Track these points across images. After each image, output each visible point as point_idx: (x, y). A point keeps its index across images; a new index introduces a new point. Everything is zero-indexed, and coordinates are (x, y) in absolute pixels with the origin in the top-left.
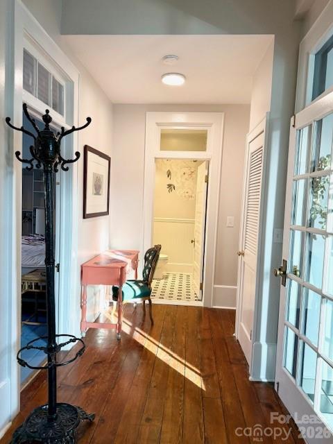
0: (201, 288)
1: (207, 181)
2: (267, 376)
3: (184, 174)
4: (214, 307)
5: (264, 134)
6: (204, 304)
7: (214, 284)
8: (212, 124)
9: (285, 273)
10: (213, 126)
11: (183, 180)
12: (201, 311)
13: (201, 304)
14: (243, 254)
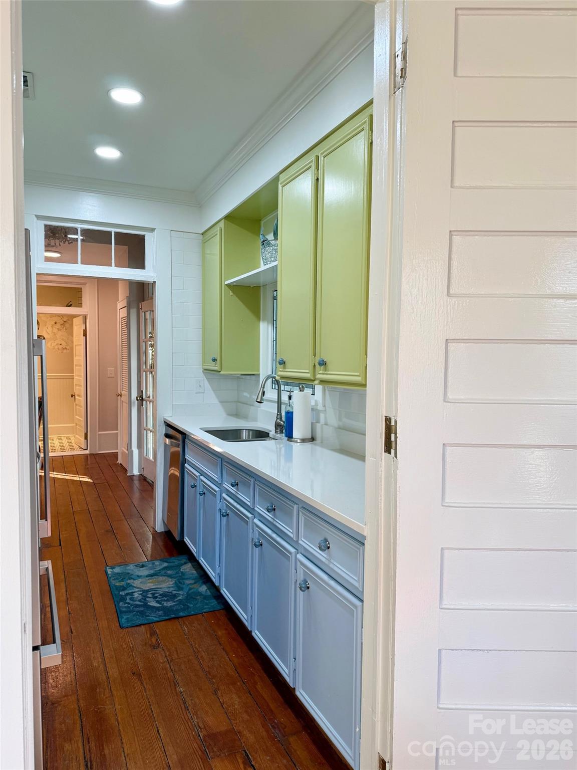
0: (86, 438)
1: (85, 335)
2: (139, 471)
3: (56, 323)
4: (99, 452)
5: (126, 308)
6: (90, 452)
7: (99, 431)
8: (86, 283)
9: (142, 399)
10: (87, 285)
11: (55, 331)
12: (87, 456)
13: (87, 452)
14: (121, 396)
